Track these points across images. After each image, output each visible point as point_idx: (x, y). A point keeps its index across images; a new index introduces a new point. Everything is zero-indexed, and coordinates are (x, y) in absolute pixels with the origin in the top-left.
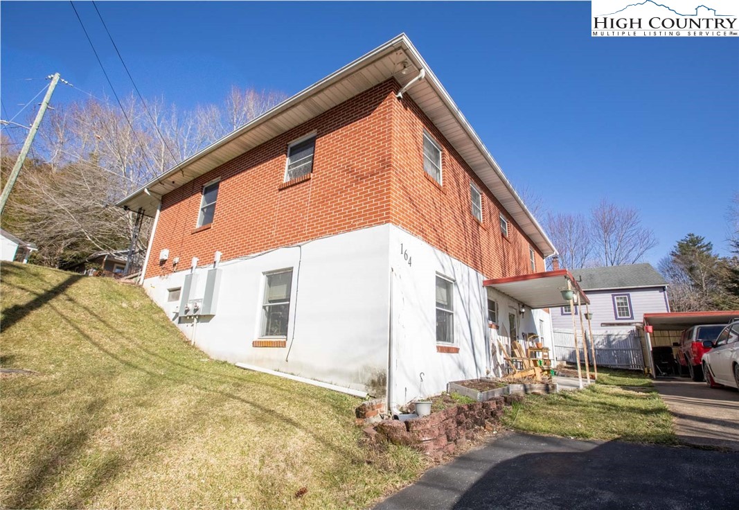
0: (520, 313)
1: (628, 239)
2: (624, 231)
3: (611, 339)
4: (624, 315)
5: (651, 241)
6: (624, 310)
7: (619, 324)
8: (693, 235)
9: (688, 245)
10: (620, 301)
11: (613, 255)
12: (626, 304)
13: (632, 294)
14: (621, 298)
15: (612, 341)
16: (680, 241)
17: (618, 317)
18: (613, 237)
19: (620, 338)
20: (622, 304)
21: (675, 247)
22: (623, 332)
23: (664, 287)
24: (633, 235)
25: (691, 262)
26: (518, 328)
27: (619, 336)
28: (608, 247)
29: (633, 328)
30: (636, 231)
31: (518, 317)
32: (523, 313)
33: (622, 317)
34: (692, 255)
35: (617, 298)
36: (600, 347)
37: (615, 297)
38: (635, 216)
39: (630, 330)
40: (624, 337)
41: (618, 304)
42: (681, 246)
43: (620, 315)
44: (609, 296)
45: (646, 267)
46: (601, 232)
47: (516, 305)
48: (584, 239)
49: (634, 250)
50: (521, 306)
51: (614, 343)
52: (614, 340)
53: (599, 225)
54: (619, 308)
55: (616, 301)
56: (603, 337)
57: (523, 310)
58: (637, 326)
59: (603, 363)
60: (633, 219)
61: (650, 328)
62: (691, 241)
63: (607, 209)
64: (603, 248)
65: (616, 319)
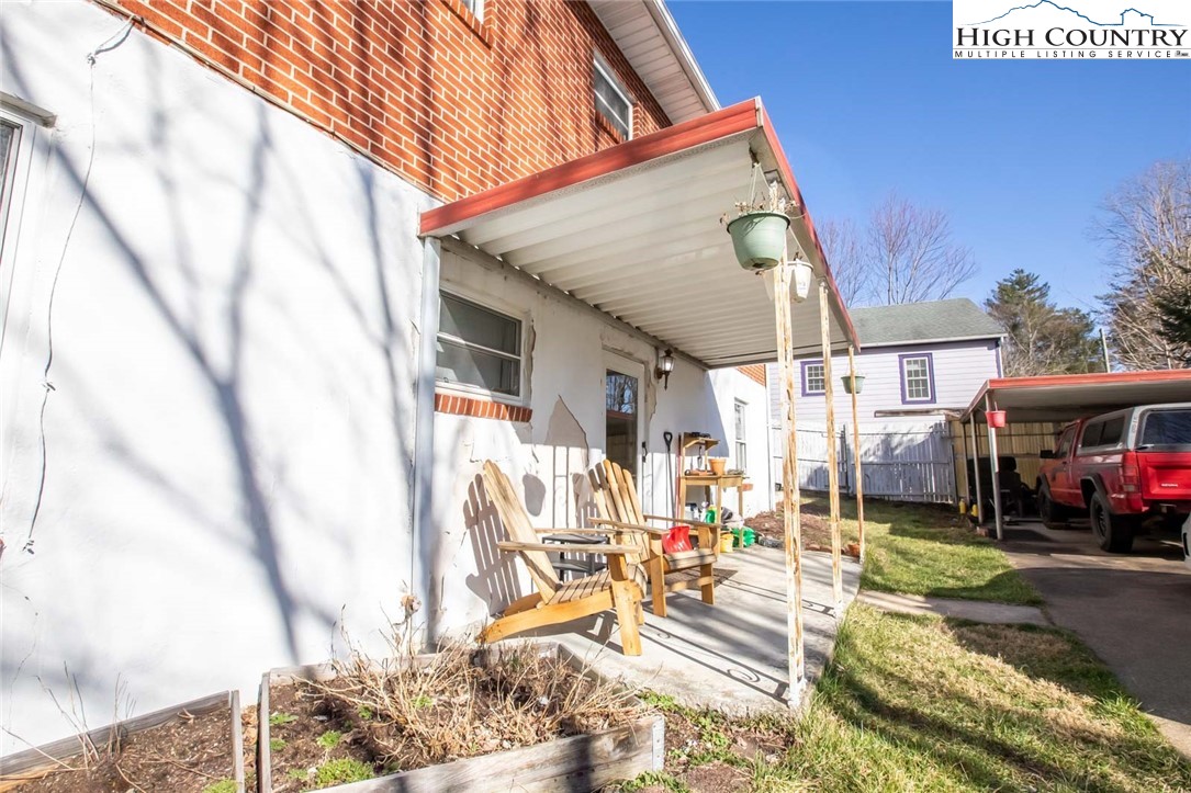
0: (660, 373)
1: (929, 264)
2: (923, 250)
3: (894, 444)
4: (918, 395)
5: (967, 267)
6: (920, 386)
7: (907, 413)
8: (1022, 271)
9: (1013, 289)
10: (914, 367)
11: (900, 296)
12: (924, 373)
13: (937, 354)
14: (916, 362)
15: (896, 447)
16: (1001, 281)
17: (908, 399)
18: (901, 262)
19: (912, 440)
20: (916, 373)
21: (993, 291)
22: (917, 429)
23: (999, 339)
24: (937, 258)
25: (1015, 315)
26: (648, 418)
27: (910, 436)
28: (893, 279)
29: (941, 419)
30: (940, 251)
31: (648, 385)
32: (667, 373)
33: (915, 399)
34: (1017, 304)
35: (909, 363)
36: (871, 459)
37: (905, 360)
38: (945, 222)
39: (933, 424)
40: (920, 438)
41: (910, 373)
42: (1002, 289)
43: (911, 396)
44: (894, 357)
45: (962, 305)
46: (884, 252)
47: (645, 351)
48: (855, 263)
49: (937, 283)
50: (662, 354)
51: (897, 452)
52: (900, 444)
53: (882, 239)
54: (910, 382)
55: (906, 368)
56: (878, 440)
57: (668, 366)
58: (947, 415)
59: (875, 492)
60: (939, 229)
61: (1000, 418)
62: (1019, 282)
63: (897, 210)
64: (884, 282)
65: (904, 402)
